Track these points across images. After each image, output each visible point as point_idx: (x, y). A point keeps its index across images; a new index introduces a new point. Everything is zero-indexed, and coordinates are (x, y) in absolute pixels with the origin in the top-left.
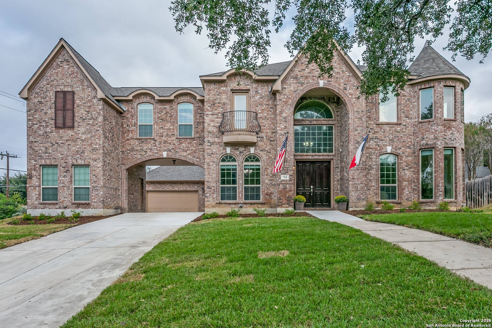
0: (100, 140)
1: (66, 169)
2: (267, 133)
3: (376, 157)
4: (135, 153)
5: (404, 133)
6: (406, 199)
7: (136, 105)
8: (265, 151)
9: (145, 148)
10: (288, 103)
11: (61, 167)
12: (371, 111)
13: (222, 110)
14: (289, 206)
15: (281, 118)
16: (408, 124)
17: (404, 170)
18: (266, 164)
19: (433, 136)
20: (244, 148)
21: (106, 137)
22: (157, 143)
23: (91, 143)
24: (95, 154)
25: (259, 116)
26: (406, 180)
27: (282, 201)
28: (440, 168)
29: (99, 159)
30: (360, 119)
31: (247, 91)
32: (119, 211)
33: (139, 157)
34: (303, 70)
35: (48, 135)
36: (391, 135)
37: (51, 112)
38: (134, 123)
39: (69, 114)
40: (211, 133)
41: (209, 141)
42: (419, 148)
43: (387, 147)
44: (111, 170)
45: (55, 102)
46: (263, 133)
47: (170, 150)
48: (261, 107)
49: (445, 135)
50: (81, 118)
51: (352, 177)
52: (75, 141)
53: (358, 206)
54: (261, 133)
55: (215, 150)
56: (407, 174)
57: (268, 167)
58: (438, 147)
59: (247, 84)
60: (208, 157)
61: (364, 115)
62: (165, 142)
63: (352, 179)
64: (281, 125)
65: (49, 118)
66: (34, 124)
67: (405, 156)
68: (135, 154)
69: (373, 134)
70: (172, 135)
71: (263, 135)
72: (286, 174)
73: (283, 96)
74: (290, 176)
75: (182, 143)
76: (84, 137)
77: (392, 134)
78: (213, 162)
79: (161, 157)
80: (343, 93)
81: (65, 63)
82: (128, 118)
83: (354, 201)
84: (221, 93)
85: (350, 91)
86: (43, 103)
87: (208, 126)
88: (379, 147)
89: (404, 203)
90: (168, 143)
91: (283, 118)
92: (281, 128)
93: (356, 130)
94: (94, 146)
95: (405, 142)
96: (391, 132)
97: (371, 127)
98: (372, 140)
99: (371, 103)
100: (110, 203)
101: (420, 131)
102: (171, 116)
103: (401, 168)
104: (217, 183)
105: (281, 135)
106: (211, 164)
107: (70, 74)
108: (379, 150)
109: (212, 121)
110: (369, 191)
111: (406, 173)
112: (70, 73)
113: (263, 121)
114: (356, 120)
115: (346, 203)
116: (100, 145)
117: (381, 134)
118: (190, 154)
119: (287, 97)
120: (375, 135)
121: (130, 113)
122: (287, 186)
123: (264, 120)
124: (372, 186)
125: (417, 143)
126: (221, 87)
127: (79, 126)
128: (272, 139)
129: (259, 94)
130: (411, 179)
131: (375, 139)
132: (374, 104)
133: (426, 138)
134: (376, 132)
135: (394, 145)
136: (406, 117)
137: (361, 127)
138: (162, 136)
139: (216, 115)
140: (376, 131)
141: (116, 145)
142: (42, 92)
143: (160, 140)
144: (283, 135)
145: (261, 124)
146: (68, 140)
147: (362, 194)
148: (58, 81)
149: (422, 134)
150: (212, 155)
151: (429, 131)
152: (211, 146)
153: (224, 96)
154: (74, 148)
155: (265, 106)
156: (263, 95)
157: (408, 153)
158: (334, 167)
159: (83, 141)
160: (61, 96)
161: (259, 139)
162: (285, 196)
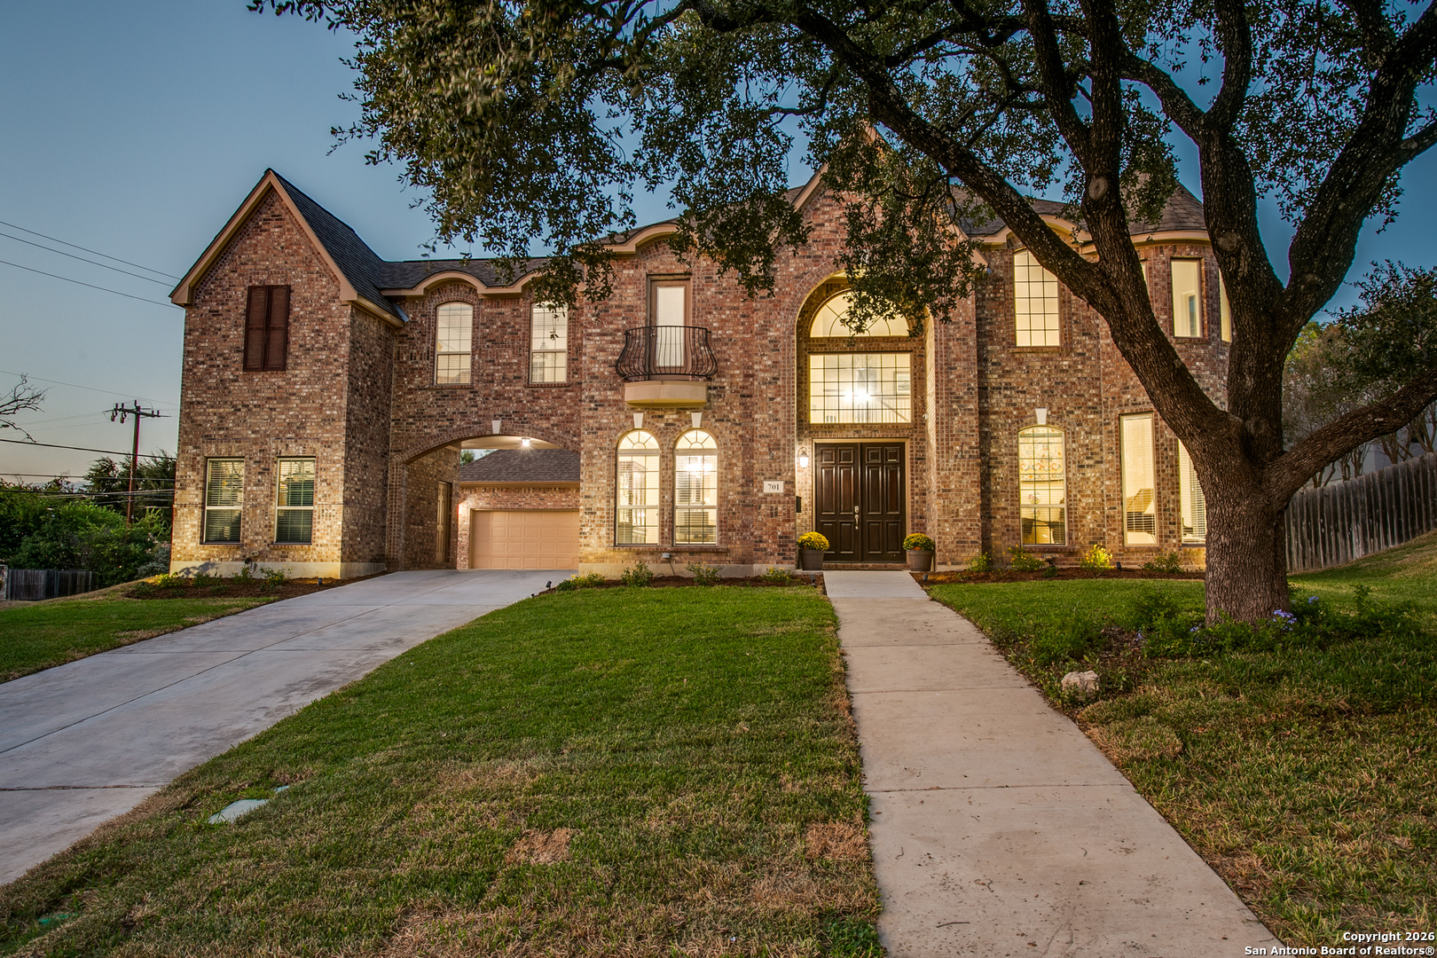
0: (342, 398)
1: (262, 466)
2: (733, 376)
3: (1010, 434)
4: (425, 424)
5: (1080, 375)
7: (432, 307)
8: (728, 420)
11: (252, 461)
12: (995, 319)
13: (625, 322)
14: (784, 559)
15: (764, 342)
16: (1089, 350)
17: (1082, 467)
18: (730, 453)
20: (677, 413)
21: (357, 390)
22: (479, 399)
23: (322, 405)
24: (327, 432)
25: (714, 336)
26: (1089, 492)
27: (765, 545)
29: (338, 442)
32: (384, 566)
35: (226, 388)
36: (1046, 379)
37: (236, 335)
38: (425, 351)
39: (276, 337)
40: (597, 378)
41: (593, 397)
42: (1119, 411)
43: (1036, 410)
44: (366, 466)
45: (248, 311)
46: (724, 377)
47: (509, 416)
48: (720, 314)
50: (301, 346)
52: (286, 400)
53: (958, 559)
54: (718, 376)
55: (605, 421)
56: (1089, 478)
57: (734, 461)
59: (685, 257)
60: (590, 436)
61: (971, 331)
62: (499, 395)
64: (765, 358)
65: (232, 347)
66: (198, 363)
67: (1083, 433)
68: (425, 427)
69: (1000, 376)
70: (515, 378)
71: (725, 382)
72: (775, 479)
74: (786, 482)
75: (539, 398)
76: (305, 391)
77: (1049, 376)
78: (601, 449)
79: (488, 433)
81: (273, 223)
82: (413, 339)
83: (950, 547)
84: (623, 284)
86: (221, 315)
87: (591, 363)
88: (1016, 409)
89: (1083, 551)
90: (505, 399)
91: (771, 342)
92: (765, 366)
93: (951, 369)
94: (328, 412)
95: (1082, 396)
96: (1046, 371)
97: (994, 360)
98: (996, 392)
99: (993, 299)
100: (360, 547)
101: (1118, 368)
102: (514, 334)
103: (1074, 462)
104: (609, 501)
105: (765, 384)
106: (596, 453)
107: (282, 248)
108: (1017, 417)
109: (600, 351)
112: (283, 244)
113: (725, 348)
114: (951, 344)
116: (341, 408)
117: (1020, 377)
118: (557, 425)
119: (780, 289)
120: (1005, 380)
121: (419, 328)
122: (780, 509)
123: (727, 344)
124: (999, 509)
125: (1113, 398)
126: (624, 268)
127: (296, 364)
128: (745, 392)
129: (714, 284)
131: (1006, 388)
132: (1002, 303)
133: (1133, 387)
134: (1009, 372)
135: (1054, 404)
136: (1084, 334)
138: (493, 382)
139: (611, 335)
140: (1007, 368)
141: (380, 406)
142: (219, 290)
143: (487, 392)
144: (770, 383)
145: (718, 356)
146: (269, 398)
147: (969, 529)
148: (255, 264)
150: (600, 433)
152: (596, 409)
153: (630, 290)
154: (283, 417)
155: (728, 312)
156: (724, 285)
157: (1091, 425)
158: (912, 459)
159: (304, 400)
160: (261, 296)
161: (714, 392)
162: (774, 534)
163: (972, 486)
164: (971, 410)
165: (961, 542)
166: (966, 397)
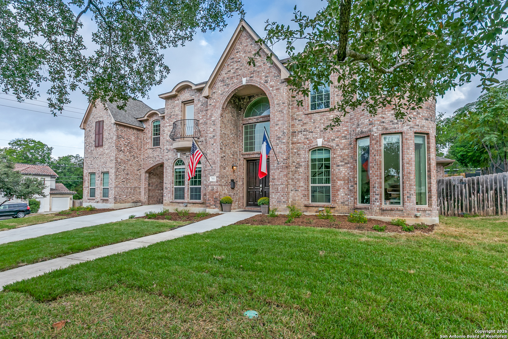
1: (99, 175)
2: (206, 137)
3: (305, 152)
6: (342, 203)
7: (151, 123)
9: (155, 155)
10: (217, 106)
11: (97, 174)
13: (176, 120)
14: (216, 207)
15: (210, 122)
17: (338, 166)
18: (205, 166)
19: (368, 120)
22: (162, 151)
23: (110, 156)
24: (111, 164)
25: (200, 122)
26: (341, 178)
27: (210, 202)
28: (376, 162)
29: (113, 167)
30: (281, 111)
31: (192, 101)
32: (140, 204)
33: (152, 162)
34: (229, 71)
35: (92, 153)
36: (322, 125)
37: (94, 137)
38: (150, 137)
39: (101, 135)
41: (167, 148)
42: (355, 137)
43: (318, 140)
45: (95, 129)
48: (201, 113)
49: (383, 118)
50: (106, 138)
51: (272, 177)
52: (103, 155)
54: (201, 137)
55: (170, 156)
56: (342, 172)
57: (206, 169)
58: (373, 135)
59: (191, 94)
61: (285, 107)
63: (273, 179)
64: (211, 128)
65: (93, 140)
66: (87, 146)
67: (339, 149)
68: (150, 161)
69: (302, 126)
71: (203, 139)
72: (214, 176)
73: (213, 101)
74: (217, 177)
76: (107, 152)
77: (323, 123)
80: (264, 87)
82: (146, 133)
83: (275, 204)
84: (175, 106)
85: (271, 83)
86: (91, 131)
87: (167, 136)
88: (308, 140)
89: (339, 207)
91: (212, 122)
93: (276, 125)
94: (111, 158)
95: (338, 131)
96: (322, 121)
97: (299, 119)
98: (300, 133)
103: (334, 164)
104: (172, 185)
105: (211, 138)
106: (168, 168)
108: (308, 144)
110: (297, 192)
111: (342, 170)
114: (277, 113)
115: (267, 206)
116: (114, 157)
117: (310, 125)
119: (216, 100)
120: (304, 127)
121: (148, 129)
122: (215, 187)
123: (204, 125)
124: (300, 186)
125: (353, 131)
126: (176, 101)
127: (105, 144)
129: (200, 102)
130: (348, 178)
131: (304, 131)
133: (361, 124)
134: (305, 123)
135: (326, 136)
139: (172, 125)
140: (305, 122)
141: (135, 155)
142: (90, 123)
145: (201, 130)
146: (100, 155)
147: (283, 196)
148: (97, 115)
149: (358, 119)
150: (169, 161)
153: (177, 109)
154: (103, 160)
155: (204, 112)
156: (203, 102)
157: (343, 145)
159: (107, 155)
160: (98, 125)
162: (213, 197)
163: (284, 177)
164: (284, 142)
165: (279, 202)
166: (282, 137)
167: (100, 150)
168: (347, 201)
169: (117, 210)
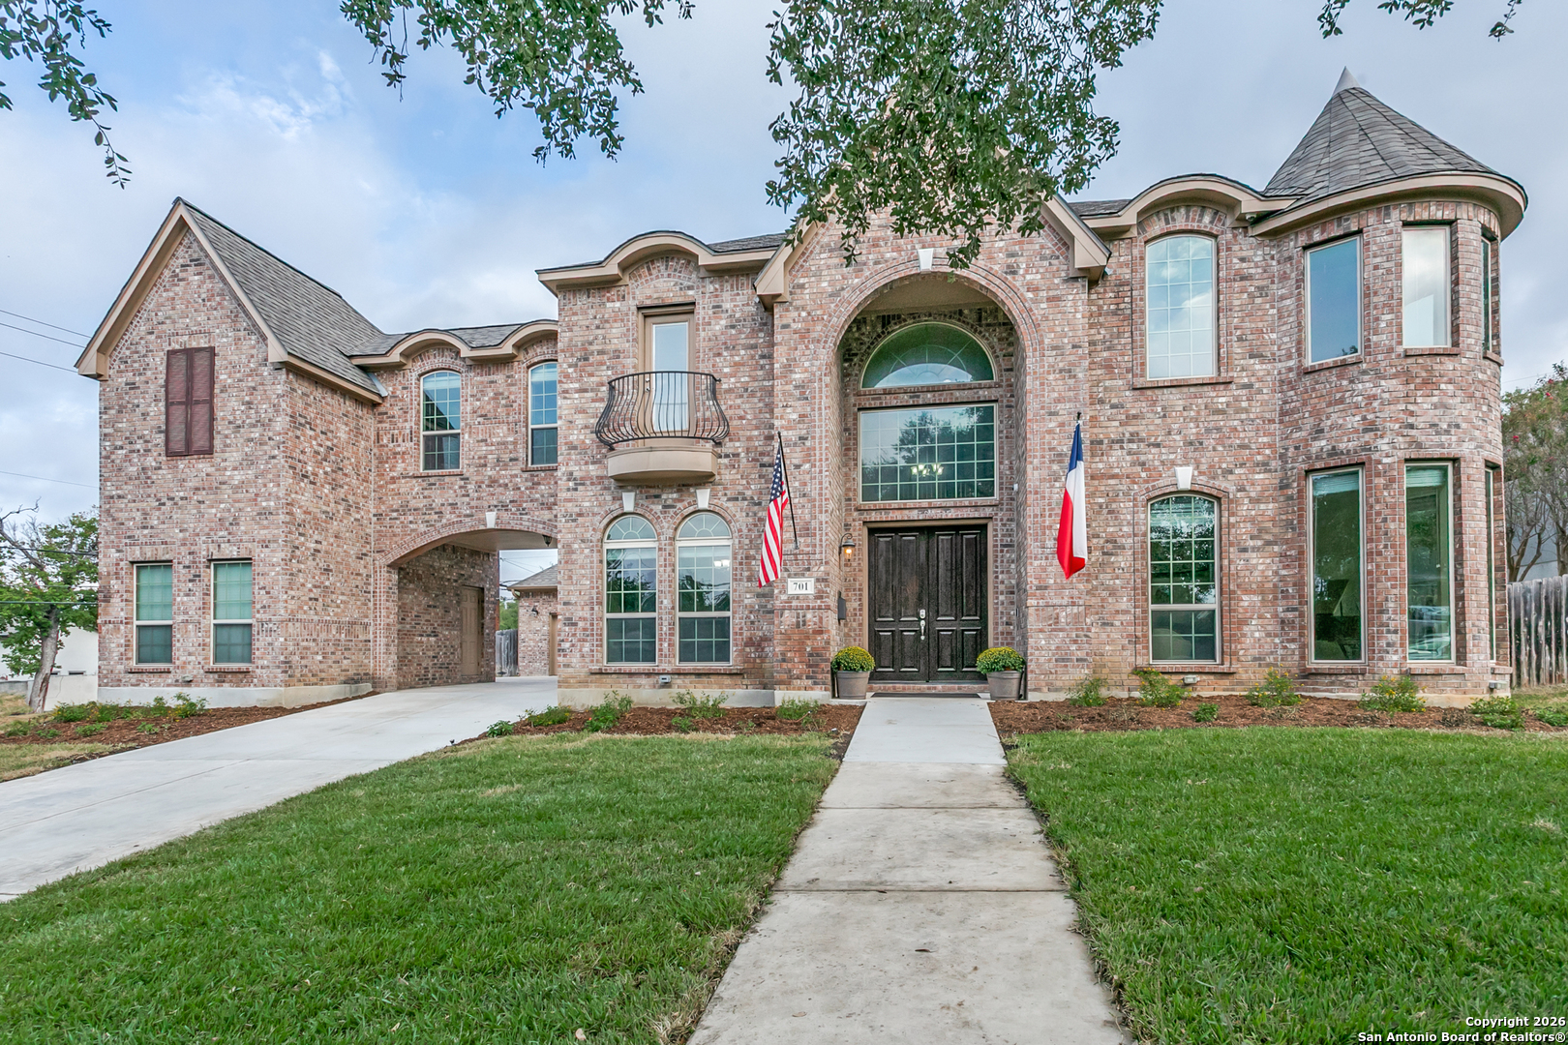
0: (279, 485)
1: (192, 571)
2: (750, 439)
3: (1135, 506)
4: (411, 518)
5: (1244, 416)
6: (1255, 659)
7: (414, 378)
8: (744, 499)
9: (438, 501)
10: (812, 335)
11: (181, 566)
12: (1116, 341)
13: (610, 373)
14: (815, 683)
15: (787, 387)
16: (1260, 380)
17: (1245, 550)
18: (747, 541)
19: (1358, 418)
20: (678, 491)
21: (305, 476)
22: (471, 487)
23: (256, 495)
24: (264, 528)
25: (725, 386)
26: (1254, 586)
28: (1389, 539)
29: (276, 541)
30: (1068, 372)
31: (686, 309)
32: (368, 687)
33: (422, 528)
35: (148, 478)
36: (1192, 425)
37: (157, 411)
38: (408, 431)
39: (201, 411)
40: (575, 448)
41: (571, 474)
42: (1305, 467)
43: (1178, 469)
44: (328, 570)
45: (167, 381)
46: (739, 440)
47: (505, 507)
48: (731, 356)
49: (1412, 414)
50: (230, 423)
51: (1035, 582)
52: (215, 490)
53: (1059, 684)
54: (731, 440)
55: (587, 504)
56: (1255, 566)
57: (752, 552)
58: (1379, 462)
59: (686, 283)
60: (568, 524)
61: (1081, 358)
62: (493, 482)
63: (1039, 588)
64: (789, 410)
65: (153, 428)
66: (116, 448)
67: (1246, 501)
68: (411, 522)
69: (1122, 424)
70: (511, 460)
71: (738, 446)
72: (803, 575)
73: (796, 314)
74: (818, 580)
75: (539, 484)
76: (238, 477)
77: (1196, 420)
78: (583, 541)
79: (482, 527)
80: (1003, 286)
81: (192, 269)
82: (393, 417)
83: (1046, 666)
84: (607, 321)
85: (1028, 277)
86: (138, 388)
87: (569, 428)
88: (1145, 470)
89: (1247, 672)
90: (500, 486)
91: (796, 387)
92: (789, 421)
93: (1051, 414)
94: (264, 504)
95: (1243, 447)
96: (1192, 413)
97: (1114, 401)
98: (1117, 446)
99: (1114, 313)
100: (324, 666)
101: (1305, 404)
102: (509, 406)
103: (1231, 544)
105: (789, 446)
106: (576, 546)
107: (204, 300)
108: (1146, 482)
109: (580, 412)
110: (1109, 629)
111: (1254, 561)
112: (204, 296)
113: (739, 401)
114: (1051, 377)
115: (1016, 675)
116: (278, 498)
117: (1152, 423)
119: (809, 314)
120: (1130, 429)
121: (400, 404)
122: (809, 616)
123: (741, 396)
124: (1117, 612)
125: (1297, 448)
126: (609, 300)
127: (226, 446)
128: (766, 459)
129: (724, 315)
130: (1275, 586)
131: (1130, 441)
132: (1126, 318)
133: (1331, 429)
134: (1135, 417)
135: (1203, 460)
136: (1251, 357)
137: (1070, 401)
138: (485, 465)
139: (592, 390)
140: (1133, 412)
141: (350, 497)
142: (135, 356)
143: (479, 478)
144: (795, 444)
145: (728, 413)
146: (197, 489)
147: (1075, 642)
148: (174, 322)
149: (1316, 413)
150: (579, 520)
151: (1341, 401)
152: (576, 489)
153: (616, 330)
154: (214, 511)
155: (742, 352)
156: (737, 315)
157: (1259, 488)
158: (995, 546)
159: (236, 489)
160: (181, 363)
161: (725, 461)
162: (801, 651)
165: (1063, 660)
167: (198, 469)
168: (1272, 653)
169: (294, 711)
